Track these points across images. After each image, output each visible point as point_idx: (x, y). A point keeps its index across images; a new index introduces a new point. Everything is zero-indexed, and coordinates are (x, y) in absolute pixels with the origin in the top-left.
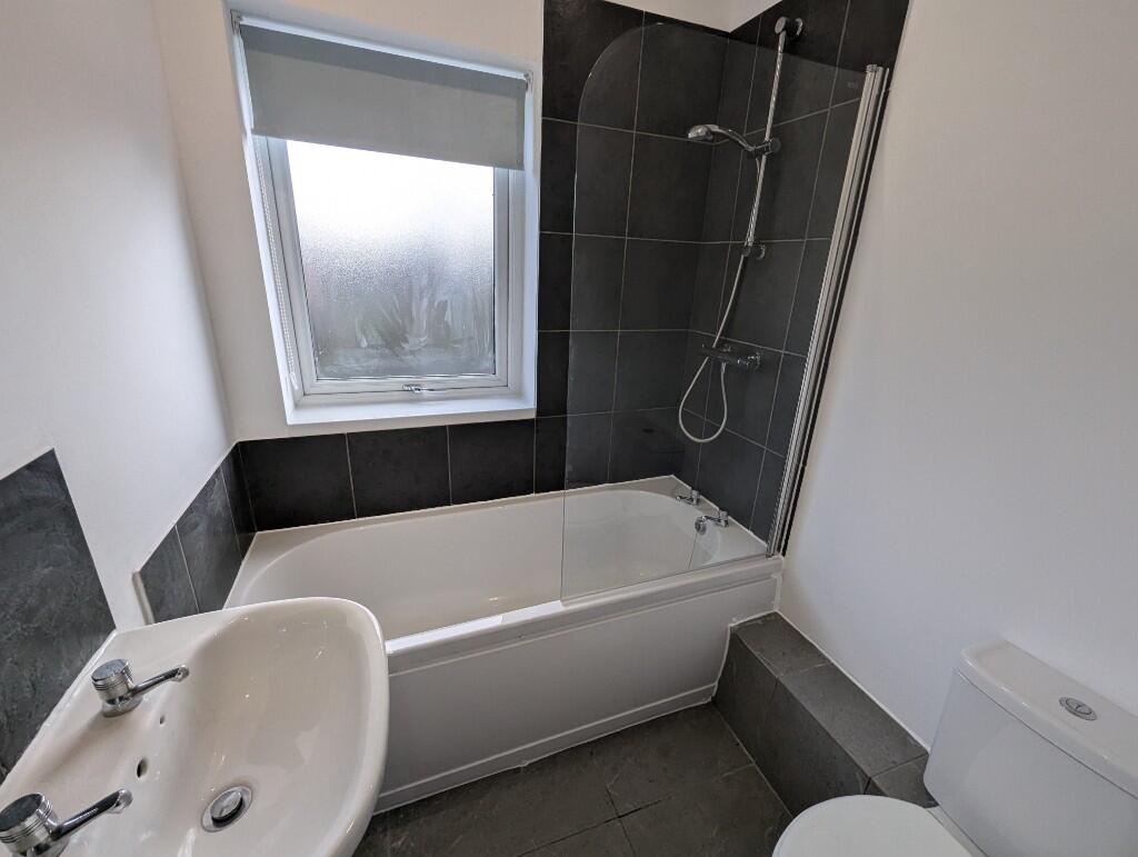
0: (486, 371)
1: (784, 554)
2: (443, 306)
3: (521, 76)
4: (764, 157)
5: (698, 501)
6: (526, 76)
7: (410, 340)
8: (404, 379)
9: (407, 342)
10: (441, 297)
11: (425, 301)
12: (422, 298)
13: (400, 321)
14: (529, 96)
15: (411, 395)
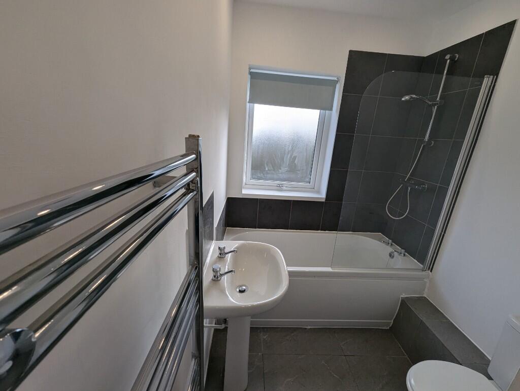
0: (307, 182)
1: (431, 271)
2: (295, 157)
3: (336, 79)
4: (436, 107)
5: (392, 244)
6: (338, 78)
7: (282, 169)
8: (278, 182)
9: (280, 169)
10: (295, 154)
11: (289, 155)
12: (288, 153)
13: (279, 162)
14: (338, 86)
15: (279, 188)
